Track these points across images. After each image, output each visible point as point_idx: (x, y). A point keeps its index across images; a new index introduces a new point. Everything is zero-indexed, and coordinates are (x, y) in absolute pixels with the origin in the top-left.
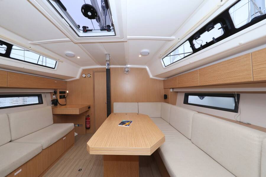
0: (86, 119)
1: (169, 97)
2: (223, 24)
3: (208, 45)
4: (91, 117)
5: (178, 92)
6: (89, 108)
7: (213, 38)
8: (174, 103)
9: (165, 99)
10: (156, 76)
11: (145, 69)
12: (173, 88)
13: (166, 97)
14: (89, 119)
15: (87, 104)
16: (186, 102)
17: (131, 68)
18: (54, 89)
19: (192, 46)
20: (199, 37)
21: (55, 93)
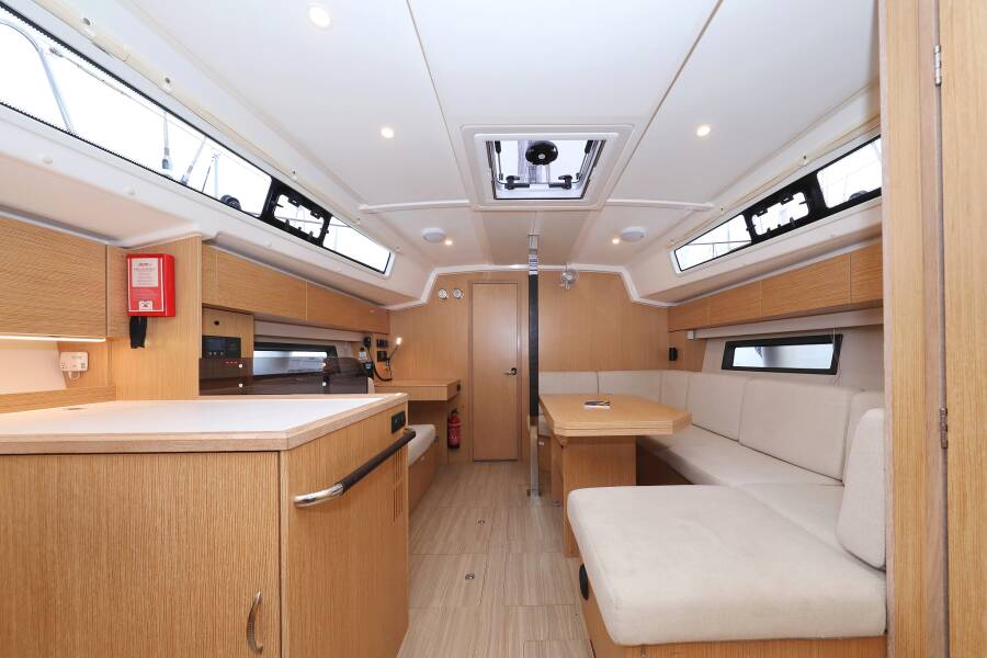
0: (449, 421)
1: (683, 354)
2: (808, 196)
3: (781, 230)
4: (463, 416)
5: (706, 339)
6: (459, 388)
7: (791, 219)
8: (697, 368)
9: (670, 359)
10: (651, 297)
11: (618, 276)
12: (694, 330)
13: (673, 354)
14: (458, 422)
15: (452, 377)
16: (727, 364)
17: (584, 274)
18: (364, 332)
19: (751, 228)
20: (765, 212)
21: (367, 343)
